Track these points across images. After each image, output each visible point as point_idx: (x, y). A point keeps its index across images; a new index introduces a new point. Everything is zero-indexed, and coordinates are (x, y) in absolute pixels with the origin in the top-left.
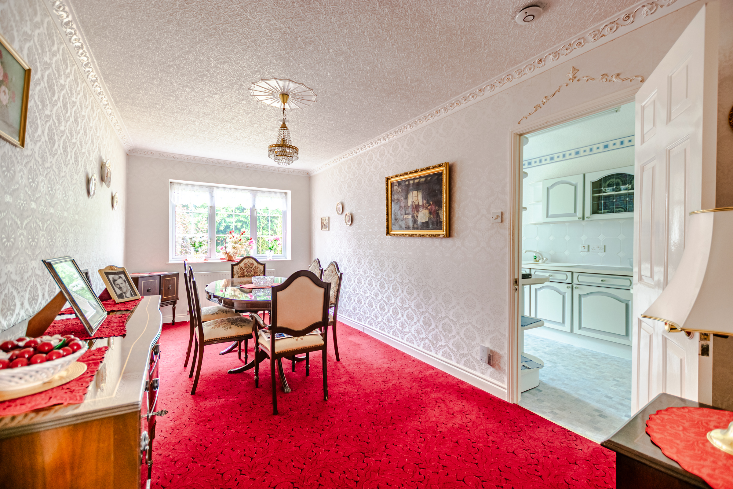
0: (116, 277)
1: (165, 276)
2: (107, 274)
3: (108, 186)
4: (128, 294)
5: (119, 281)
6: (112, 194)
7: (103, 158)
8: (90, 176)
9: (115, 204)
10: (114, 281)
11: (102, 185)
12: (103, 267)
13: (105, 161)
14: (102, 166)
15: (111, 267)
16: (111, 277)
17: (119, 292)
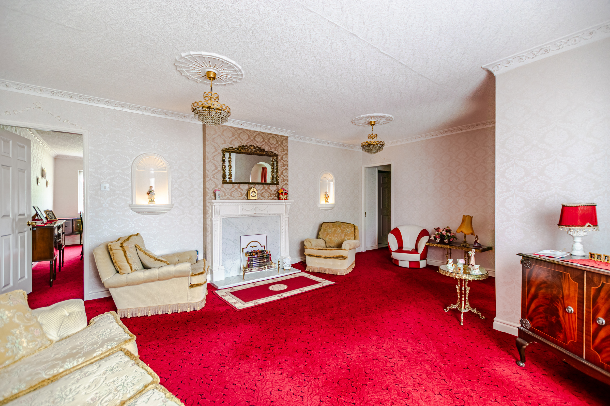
0: (49, 213)
1: (75, 220)
2: (46, 212)
3: (45, 179)
4: (53, 218)
5: (50, 214)
6: (47, 180)
7: (43, 167)
8: (38, 177)
9: (48, 185)
10: (49, 214)
11: (42, 178)
12: (45, 210)
13: (44, 168)
14: (42, 171)
15: (47, 210)
16: (48, 213)
17: (50, 217)
